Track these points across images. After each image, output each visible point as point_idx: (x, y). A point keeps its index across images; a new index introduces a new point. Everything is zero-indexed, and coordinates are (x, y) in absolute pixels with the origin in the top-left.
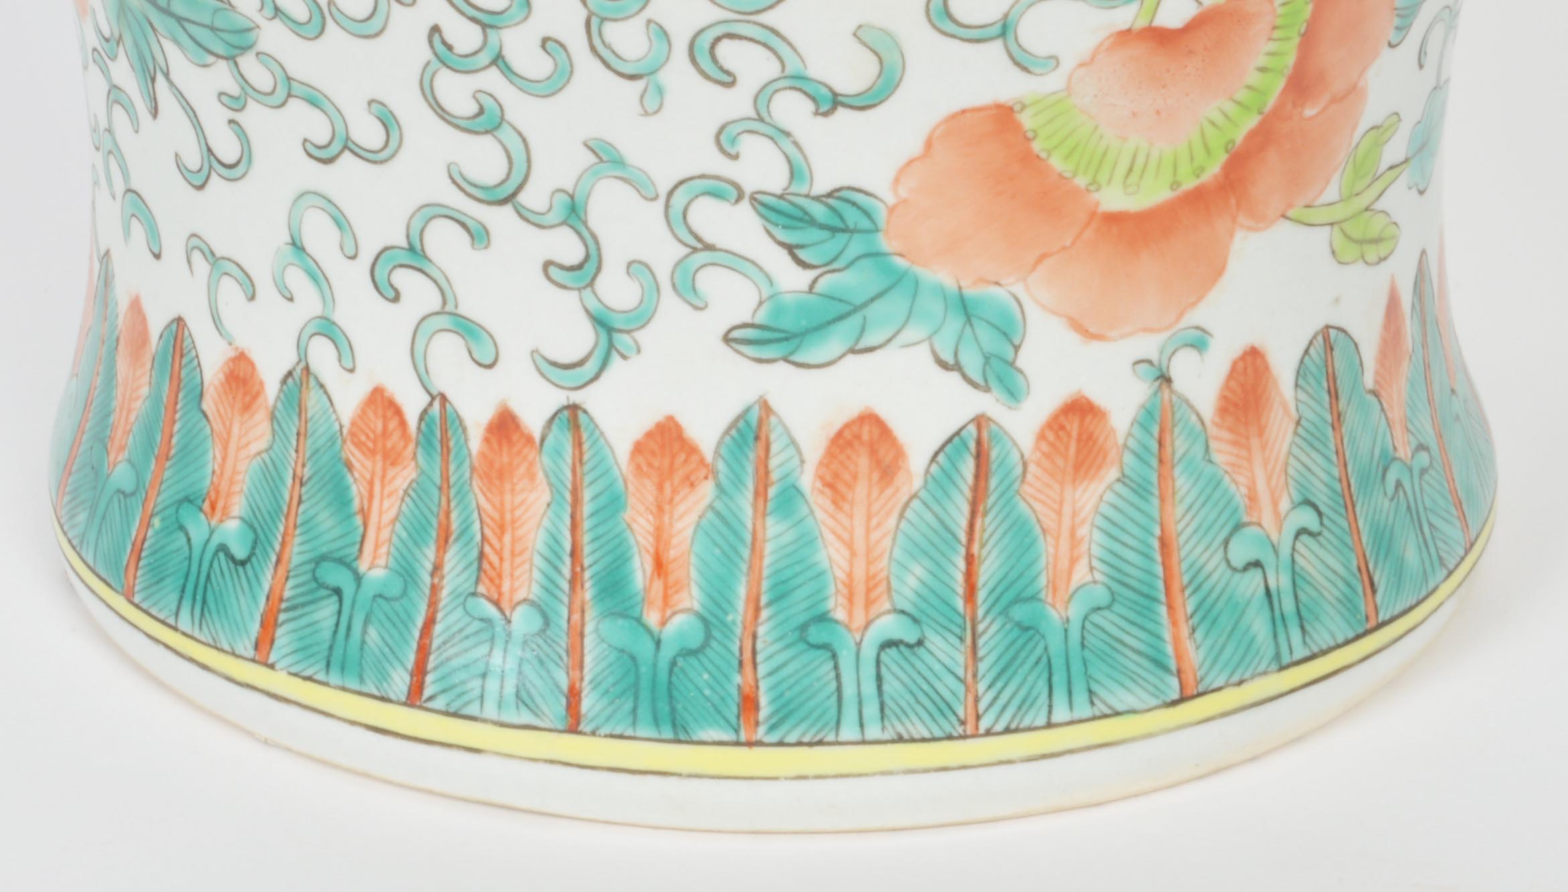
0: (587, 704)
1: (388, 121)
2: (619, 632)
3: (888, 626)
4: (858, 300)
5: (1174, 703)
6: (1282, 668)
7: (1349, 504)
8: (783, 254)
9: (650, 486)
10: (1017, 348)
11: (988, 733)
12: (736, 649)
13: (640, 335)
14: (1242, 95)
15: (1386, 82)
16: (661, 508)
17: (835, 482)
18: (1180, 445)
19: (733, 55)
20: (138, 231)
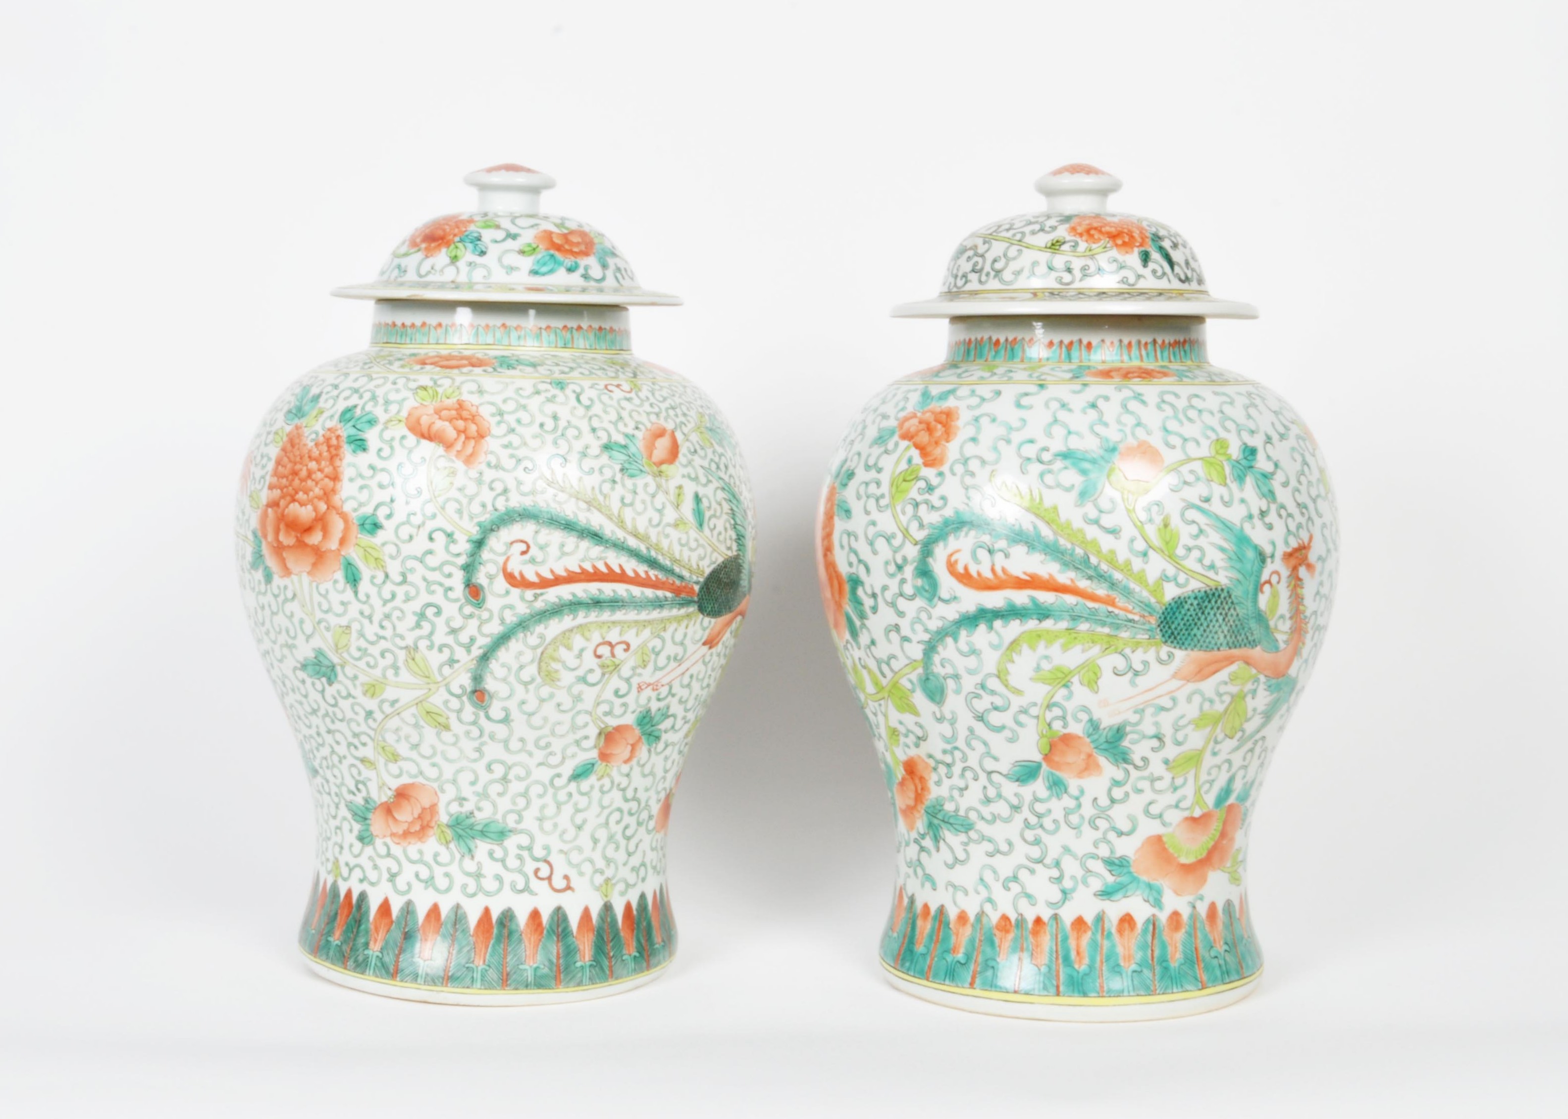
0: (1062, 988)
1: (1010, 844)
2: (1069, 970)
3: (1134, 967)
4: (1126, 884)
5: (1200, 990)
6: (1225, 983)
7: (1235, 946)
8: (1108, 872)
9: (1075, 933)
10: (1162, 897)
11: (1158, 994)
12: (1097, 973)
13: (1073, 895)
14: (1210, 836)
15: (1239, 838)
16: (1078, 938)
17: (1120, 931)
18: (1198, 925)
19: (1099, 822)
20: (928, 885)
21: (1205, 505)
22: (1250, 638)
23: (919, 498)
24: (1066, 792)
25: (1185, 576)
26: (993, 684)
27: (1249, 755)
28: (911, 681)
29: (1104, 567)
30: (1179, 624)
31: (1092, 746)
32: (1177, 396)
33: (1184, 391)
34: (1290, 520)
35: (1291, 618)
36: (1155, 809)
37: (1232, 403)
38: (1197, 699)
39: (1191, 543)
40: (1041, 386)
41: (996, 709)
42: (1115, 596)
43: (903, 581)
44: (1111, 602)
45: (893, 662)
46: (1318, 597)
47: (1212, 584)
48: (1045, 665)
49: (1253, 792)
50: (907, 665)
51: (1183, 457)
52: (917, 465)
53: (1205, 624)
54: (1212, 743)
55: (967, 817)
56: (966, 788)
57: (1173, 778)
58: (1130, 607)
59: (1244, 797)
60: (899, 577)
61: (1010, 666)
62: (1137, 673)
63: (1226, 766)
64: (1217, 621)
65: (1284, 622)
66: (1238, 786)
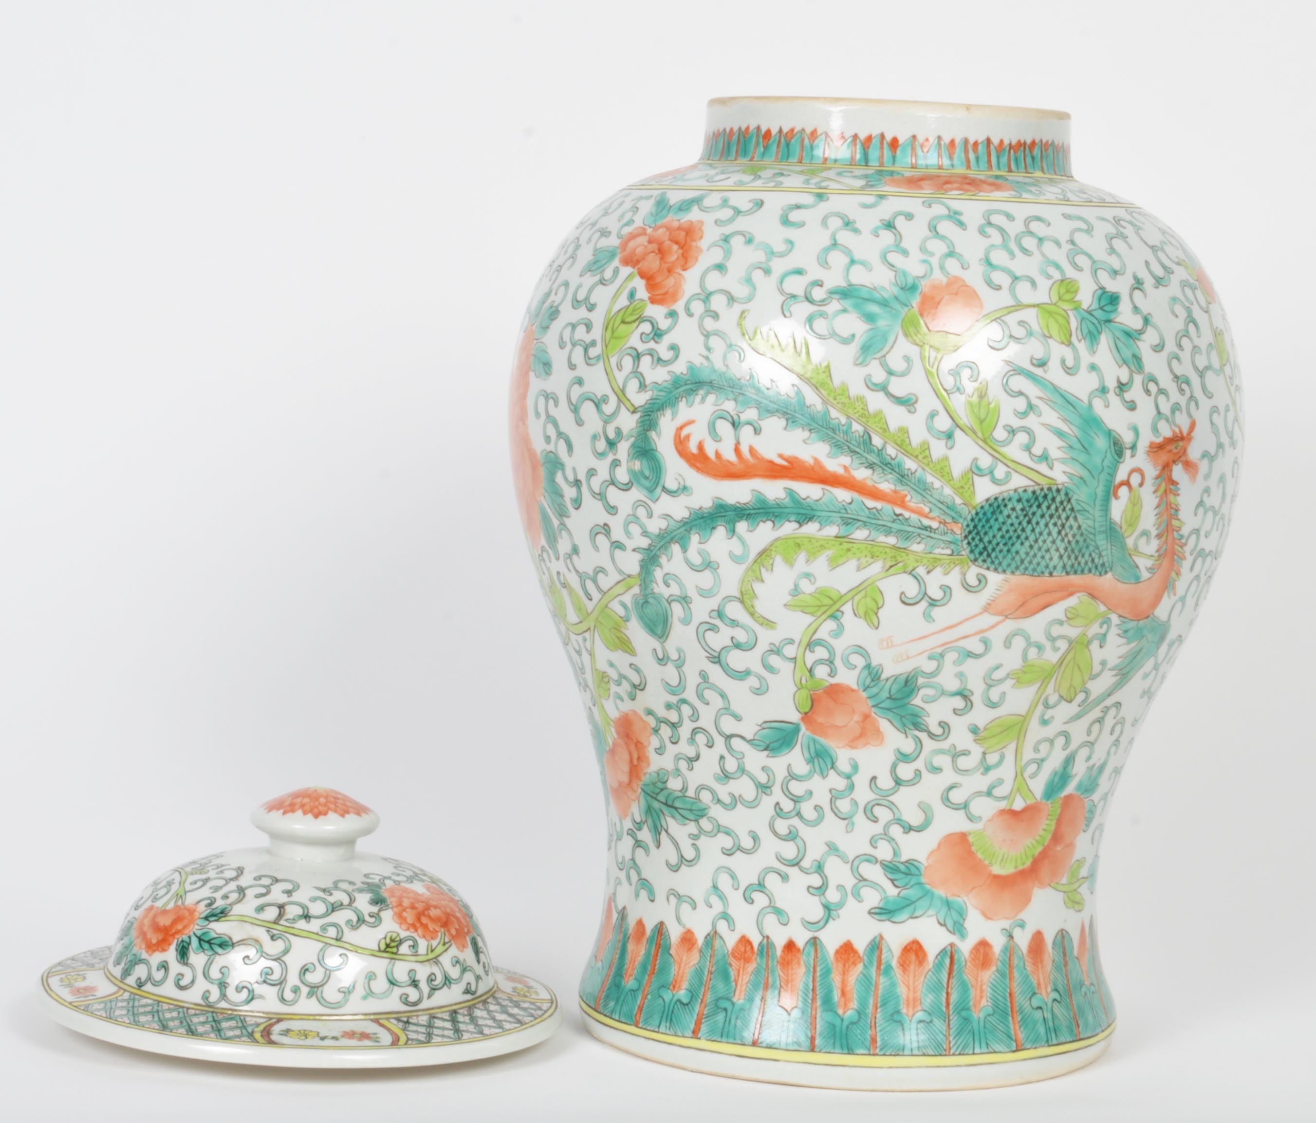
0: (818, 1041)
1: (755, 838)
2: (829, 1016)
3: (920, 1015)
4: (914, 899)
5: (1014, 1051)
6: (1049, 1046)
7: (1070, 996)
8: (889, 883)
9: (840, 965)
10: (964, 920)
11: (954, 1055)
12: (869, 1022)
13: (840, 912)
14: (1038, 838)
15: (1082, 845)
16: (844, 973)
17: (904, 964)
18: (1016, 961)
19: (878, 811)
20: (643, 894)
21: (1039, 371)
22: (1096, 560)
23: (641, 347)
24: (832, 768)
25: (1006, 469)
26: (734, 610)
27: (1096, 728)
28: (624, 605)
29: (891, 451)
30: (994, 536)
31: (871, 703)
32: (1010, 217)
33: (1022, 211)
34: (1162, 399)
35: (1159, 536)
36: (957, 796)
37: (1089, 230)
38: (1019, 643)
39: (1016, 423)
40: (820, 197)
41: (738, 646)
42: (905, 492)
43: (616, 463)
44: (898, 500)
45: (601, 576)
46: (1201, 511)
47: (1044, 482)
48: (806, 587)
49: (1104, 783)
50: (618, 583)
51: (1010, 302)
52: (642, 300)
53: (1032, 538)
54: (1040, 707)
55: (698, 799)
56: (697, 758)
57: (984, 753)
58: (927, 510)
59: (1089, 786)
60: (611, 457)
61: (757, 586)
62: (933, 603)
63: (1061, 741)
64: (1049, 534)
65: (1148, 542)
66: (1079, 769)
